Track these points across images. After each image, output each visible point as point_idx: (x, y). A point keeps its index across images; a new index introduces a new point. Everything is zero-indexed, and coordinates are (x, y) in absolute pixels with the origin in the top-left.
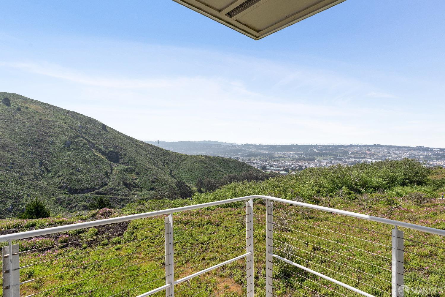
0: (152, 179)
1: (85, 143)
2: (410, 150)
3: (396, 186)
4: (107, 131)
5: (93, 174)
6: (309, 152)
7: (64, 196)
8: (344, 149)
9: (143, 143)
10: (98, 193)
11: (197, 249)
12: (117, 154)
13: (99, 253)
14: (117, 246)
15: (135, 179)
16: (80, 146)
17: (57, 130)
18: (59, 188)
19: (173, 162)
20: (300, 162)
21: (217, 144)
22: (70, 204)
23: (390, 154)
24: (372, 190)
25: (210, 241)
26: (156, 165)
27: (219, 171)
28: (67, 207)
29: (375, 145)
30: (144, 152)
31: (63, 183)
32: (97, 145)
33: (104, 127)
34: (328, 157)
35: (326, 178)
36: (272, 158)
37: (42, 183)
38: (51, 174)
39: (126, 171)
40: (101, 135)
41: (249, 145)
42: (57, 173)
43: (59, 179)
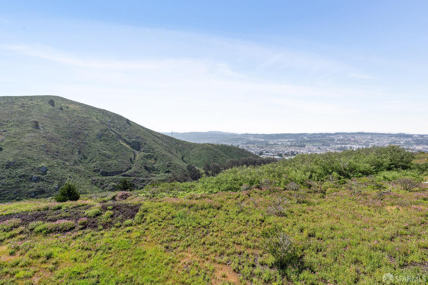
0: (167, 163)
1: (113, 135)
2: (392, 137)
3: (383, 171)
4: (130, 124)
5: (120, 160)
6: (300, 140)
7: (98, 177)
8: (331, 136)
9: (159, 134)
10: (124, 176)
11: (199, 233)
12: (138, 143)
13: (112, 235)
14: (128, 228)
15: (154, 164)
16: (109, 137)
17: (91, 124)
18: (93, 171)
19: (184, 149)
20: (292, 148)
21: (221, 134)
22: (102, 184)
23: (373, 140)
24: (360, 174)
25: (211, 225)
26: (170, 152)
27: (223, 156)
28: (100, 186)
29: (359, 133)
30: (160, 142)
31: (97, 167)
32: (122, 136)
33: (128, 121)
34: (317, 144)
35: (317, 164)
36: (267, 145)
37: (80, 167)
38: (87, 161)
39: (147, 157)
40: (126, 128)
41: (248, 134)
42: (92, 160)
43: (93, 165)
